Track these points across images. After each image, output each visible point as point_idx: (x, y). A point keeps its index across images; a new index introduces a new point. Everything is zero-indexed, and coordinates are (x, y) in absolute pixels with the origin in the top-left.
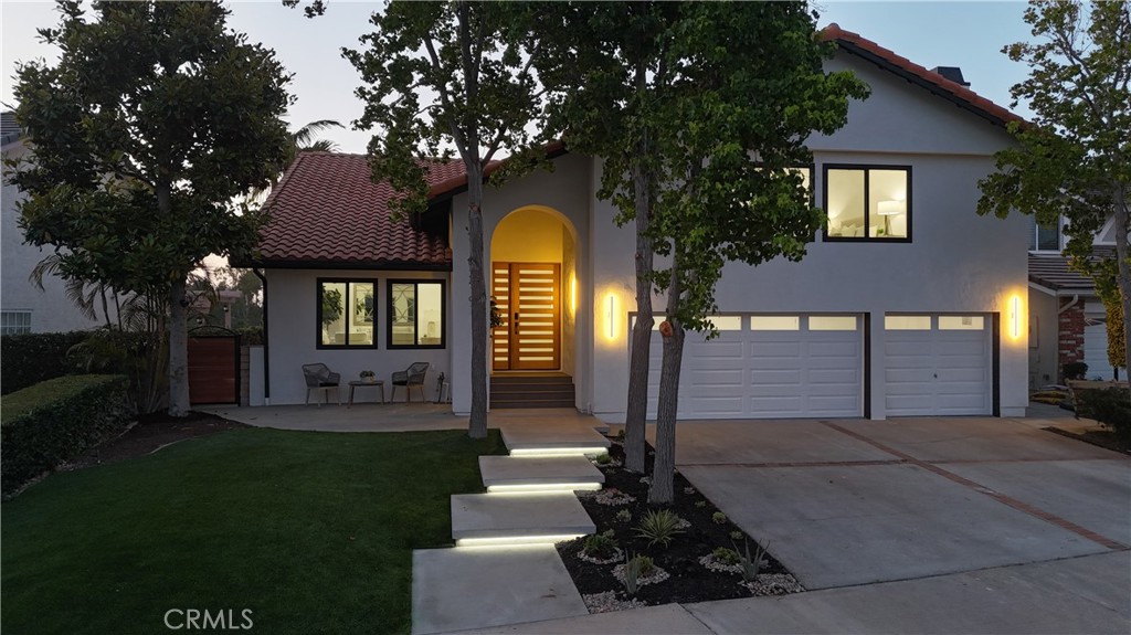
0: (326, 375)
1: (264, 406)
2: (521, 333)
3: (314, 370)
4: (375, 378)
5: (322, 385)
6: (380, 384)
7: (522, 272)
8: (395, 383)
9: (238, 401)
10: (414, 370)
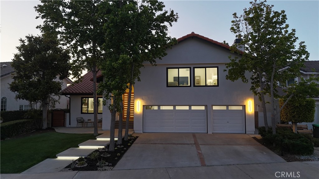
0: (82, 120)
1: (69, 127)
3: (79, 119)
4: (91, 121)
9: (64, 126)
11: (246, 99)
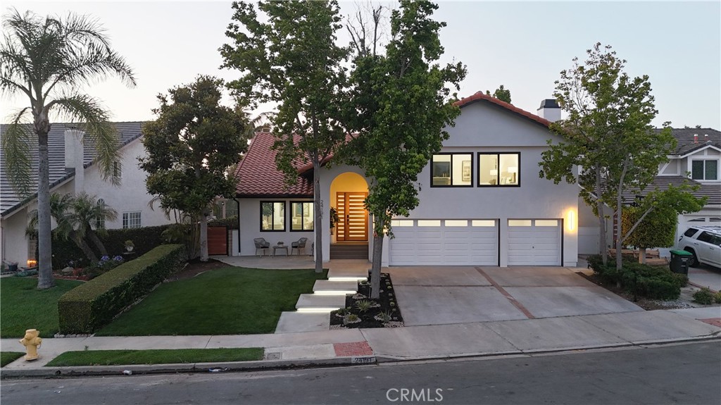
0: (264, 243)
1: (238, 256)
2: (350, 224)
3: (259, 241)
4: (284, 245)
5: (262, 248)
6: (286, 248)
7: (350, 196)
8: (293, 247)
9: (227, 254)
10: (301, 241)
11: (564, 208)
